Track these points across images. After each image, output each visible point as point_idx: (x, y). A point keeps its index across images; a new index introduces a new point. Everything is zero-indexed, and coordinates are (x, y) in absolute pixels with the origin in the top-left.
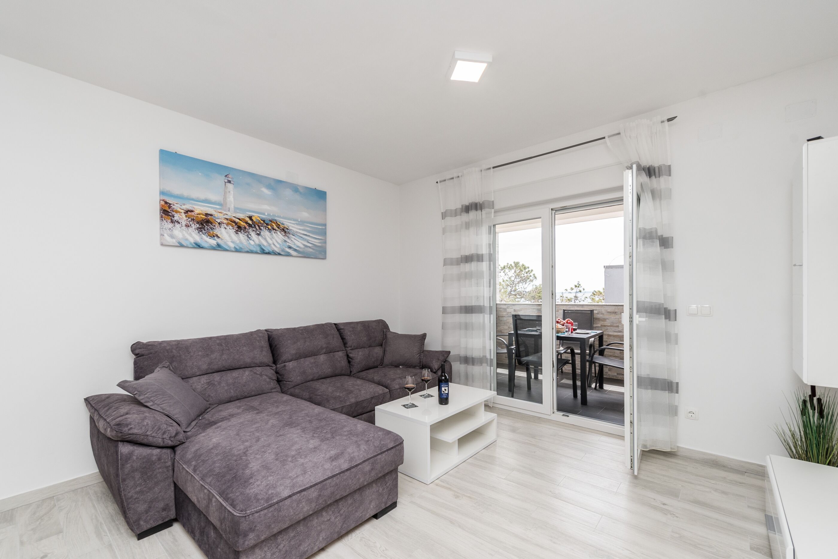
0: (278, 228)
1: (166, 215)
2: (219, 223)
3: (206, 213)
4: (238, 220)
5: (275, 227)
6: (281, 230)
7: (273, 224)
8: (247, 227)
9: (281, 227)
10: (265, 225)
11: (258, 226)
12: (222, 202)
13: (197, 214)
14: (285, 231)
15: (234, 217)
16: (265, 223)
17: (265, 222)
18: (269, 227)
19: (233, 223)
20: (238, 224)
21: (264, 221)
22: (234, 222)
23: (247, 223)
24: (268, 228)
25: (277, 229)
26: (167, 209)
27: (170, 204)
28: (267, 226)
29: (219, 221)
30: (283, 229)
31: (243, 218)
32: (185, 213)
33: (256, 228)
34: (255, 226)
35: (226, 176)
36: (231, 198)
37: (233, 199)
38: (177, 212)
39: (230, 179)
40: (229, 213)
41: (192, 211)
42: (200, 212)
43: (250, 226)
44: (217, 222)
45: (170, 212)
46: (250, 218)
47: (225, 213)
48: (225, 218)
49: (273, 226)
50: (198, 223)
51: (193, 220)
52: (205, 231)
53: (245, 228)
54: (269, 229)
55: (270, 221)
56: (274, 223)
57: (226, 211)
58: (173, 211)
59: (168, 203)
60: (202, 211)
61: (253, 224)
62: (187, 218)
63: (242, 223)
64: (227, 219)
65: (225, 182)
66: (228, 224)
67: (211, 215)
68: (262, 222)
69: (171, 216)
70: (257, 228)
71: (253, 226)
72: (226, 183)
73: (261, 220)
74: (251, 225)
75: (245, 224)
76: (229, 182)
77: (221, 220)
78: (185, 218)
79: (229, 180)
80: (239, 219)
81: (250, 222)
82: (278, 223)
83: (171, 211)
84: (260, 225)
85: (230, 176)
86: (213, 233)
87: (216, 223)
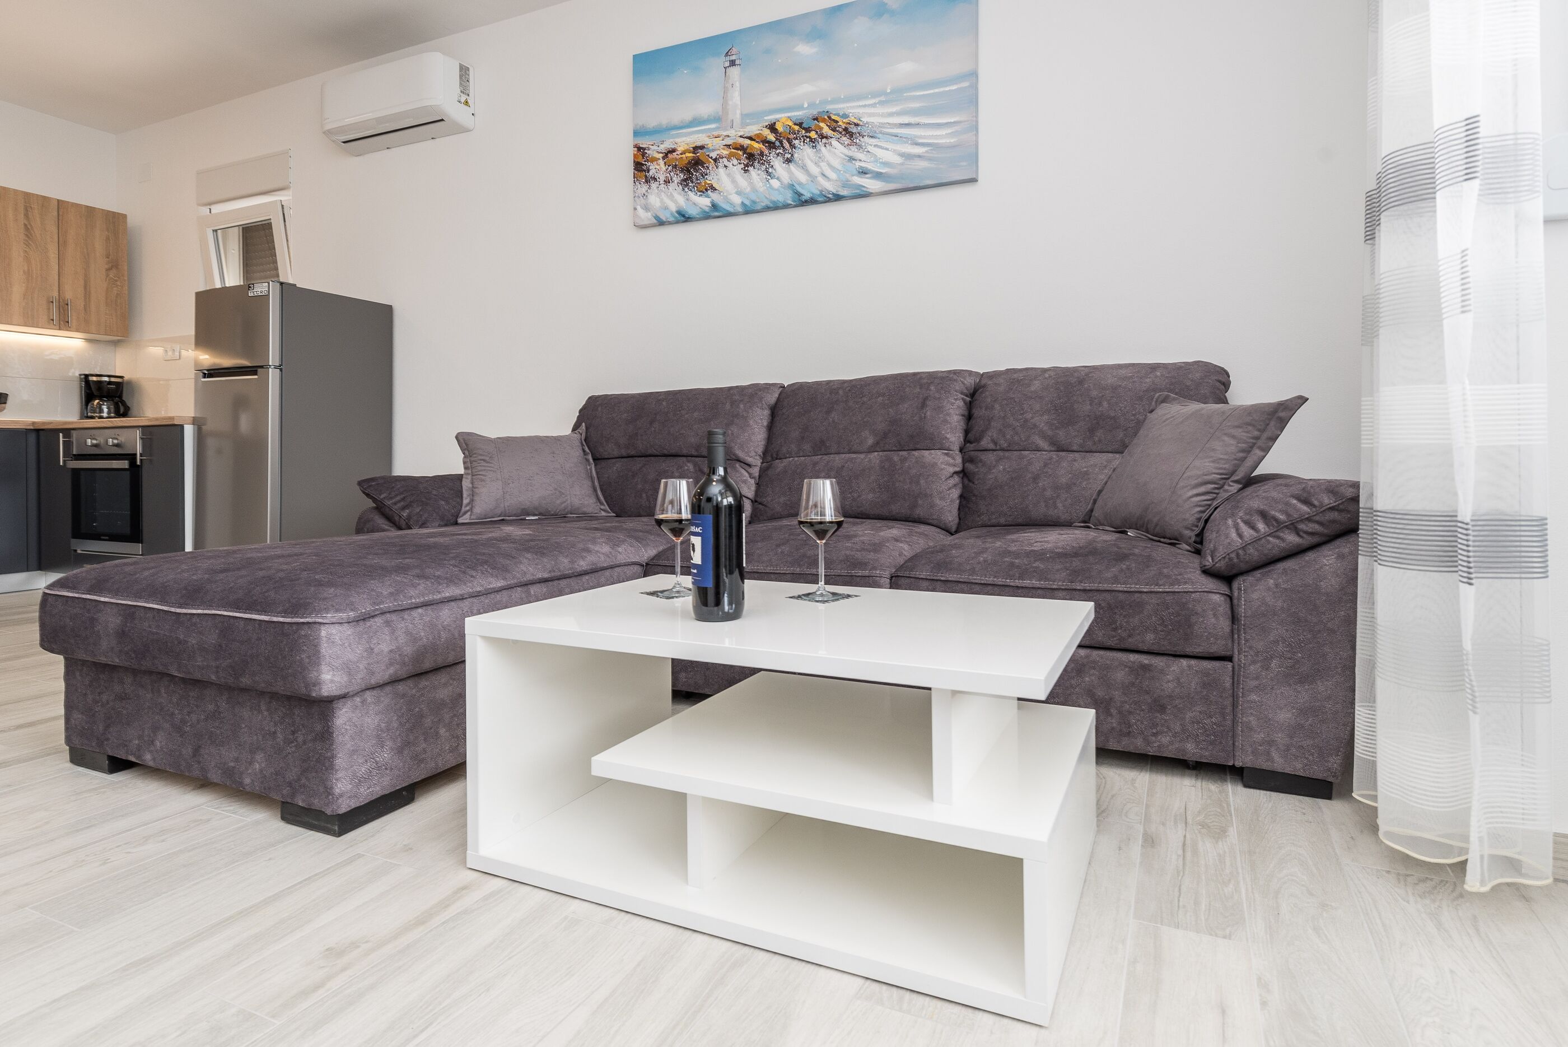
0: (834, 130)
1: (638, 171)
2: (715, 160)
3: (694, 146)
4: (748, 142)
5: (826, 130)
6: (841, 133)
7: (822, 125)
8: (766, 152)
9: (839, 126)
10: (804, 132)
11: (789, 141)
12: (720, 113)
13: (681, 154)
14: (849, 132)
15: (741, 136)
16: (804, 129)
17: (804, 125)
18: (813, 135)
19: (739, 152)
20: (748, 151)
21: (800, 125)
22: (742, 148)
23: (765, 141)
24: (810, 137)
25: (830, 133)
26: (640, 160)
27: (644, 149)
28: (807, 134)
29: (714, 155)
30: (846, 129)
31: (758, 132)
32: (664, 158)
33: (784, 147)
34: (781, 142)
35: (727, 55)
36: (735, 97)
37: (738, 98)
38: (654, 160)
39: (733, 58)
40: (732, 133)
41: (673, 151)
42: (686, 147)
43: (771, 145)
44: (711, 158)
45: (643, 165)
46: (772, 128)
47: (725, 133)
48: (726, 145)
49: (821, 129)
50: (682, 171)
51: (675, 167)
52: (692, 182)
53: (762, 154)
54: (812, 140)
55: (814, 119)
56: (824, 120)
57: (727, 130)
58: (648, 161)
59: (642, 148)
60: (687, 144)
61: (777, 139)
62: (667, 166)
63: (756, 145)
64: (728, 146)
65: (725, 68)
66: (729, 158)
67: (702, 147)
68: (797, 128)
69: (645, 171)
70: (786, 145)
71: (777, 144)
72: (727, 69)
73: (795, 124)
74: (774, 143)
75: (761, 146)
76: (733, 63)
77: (718, 152)
78: (664, 168)
79: (732, 61)
80: (750, 138)
81: (771, 137)
82: (833, 117)
83: (645, 161)
84: (791, 136)
85: (734, 51)
86: (705, 183)
87: (710, 160)
